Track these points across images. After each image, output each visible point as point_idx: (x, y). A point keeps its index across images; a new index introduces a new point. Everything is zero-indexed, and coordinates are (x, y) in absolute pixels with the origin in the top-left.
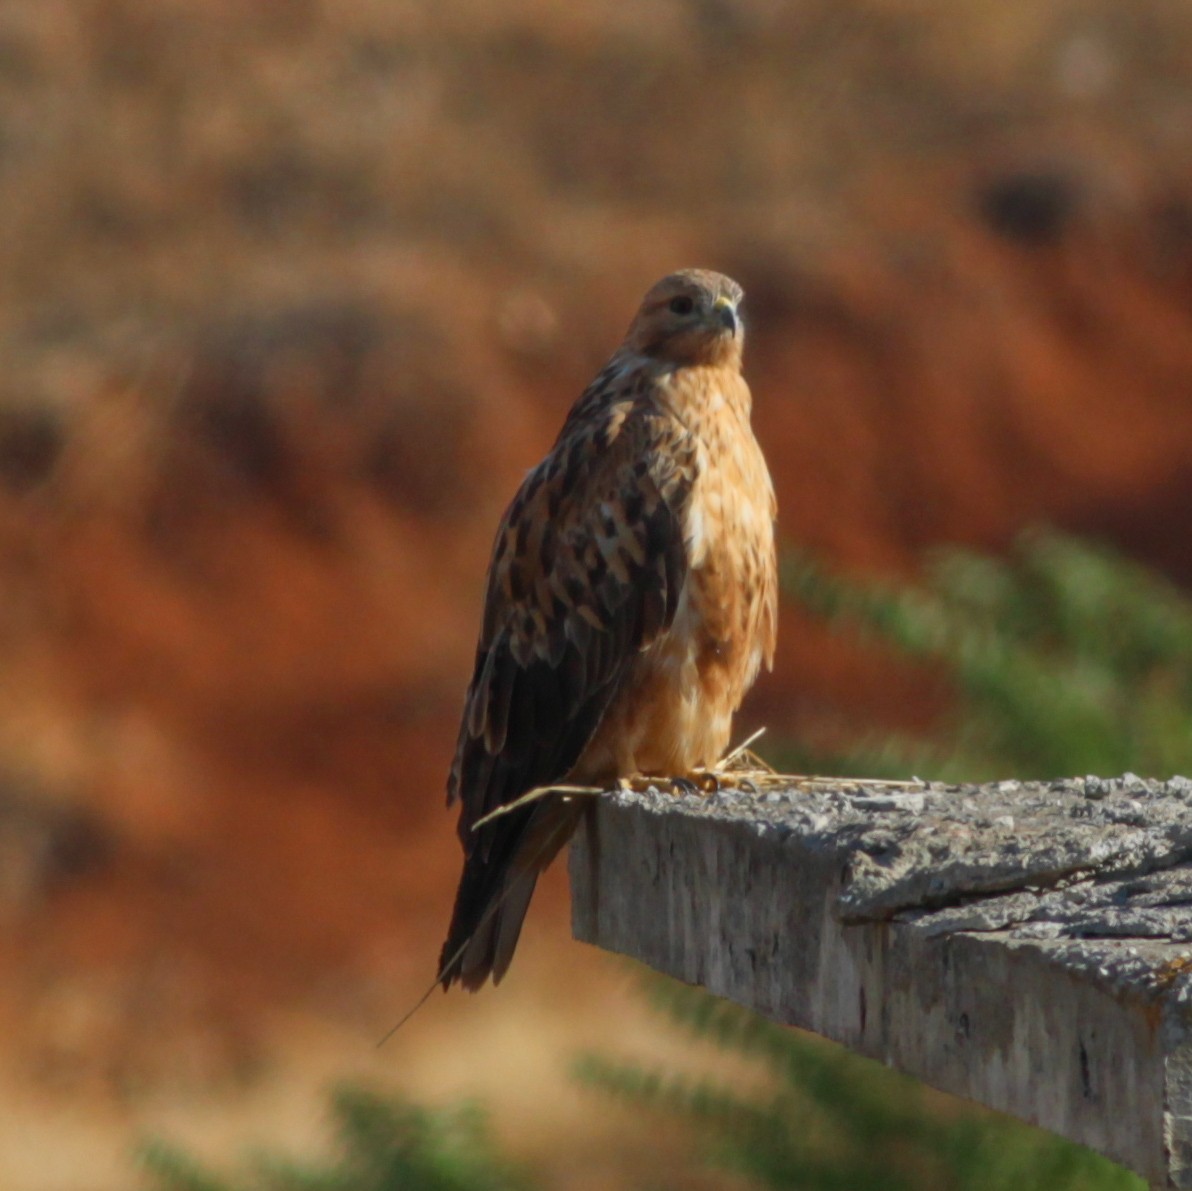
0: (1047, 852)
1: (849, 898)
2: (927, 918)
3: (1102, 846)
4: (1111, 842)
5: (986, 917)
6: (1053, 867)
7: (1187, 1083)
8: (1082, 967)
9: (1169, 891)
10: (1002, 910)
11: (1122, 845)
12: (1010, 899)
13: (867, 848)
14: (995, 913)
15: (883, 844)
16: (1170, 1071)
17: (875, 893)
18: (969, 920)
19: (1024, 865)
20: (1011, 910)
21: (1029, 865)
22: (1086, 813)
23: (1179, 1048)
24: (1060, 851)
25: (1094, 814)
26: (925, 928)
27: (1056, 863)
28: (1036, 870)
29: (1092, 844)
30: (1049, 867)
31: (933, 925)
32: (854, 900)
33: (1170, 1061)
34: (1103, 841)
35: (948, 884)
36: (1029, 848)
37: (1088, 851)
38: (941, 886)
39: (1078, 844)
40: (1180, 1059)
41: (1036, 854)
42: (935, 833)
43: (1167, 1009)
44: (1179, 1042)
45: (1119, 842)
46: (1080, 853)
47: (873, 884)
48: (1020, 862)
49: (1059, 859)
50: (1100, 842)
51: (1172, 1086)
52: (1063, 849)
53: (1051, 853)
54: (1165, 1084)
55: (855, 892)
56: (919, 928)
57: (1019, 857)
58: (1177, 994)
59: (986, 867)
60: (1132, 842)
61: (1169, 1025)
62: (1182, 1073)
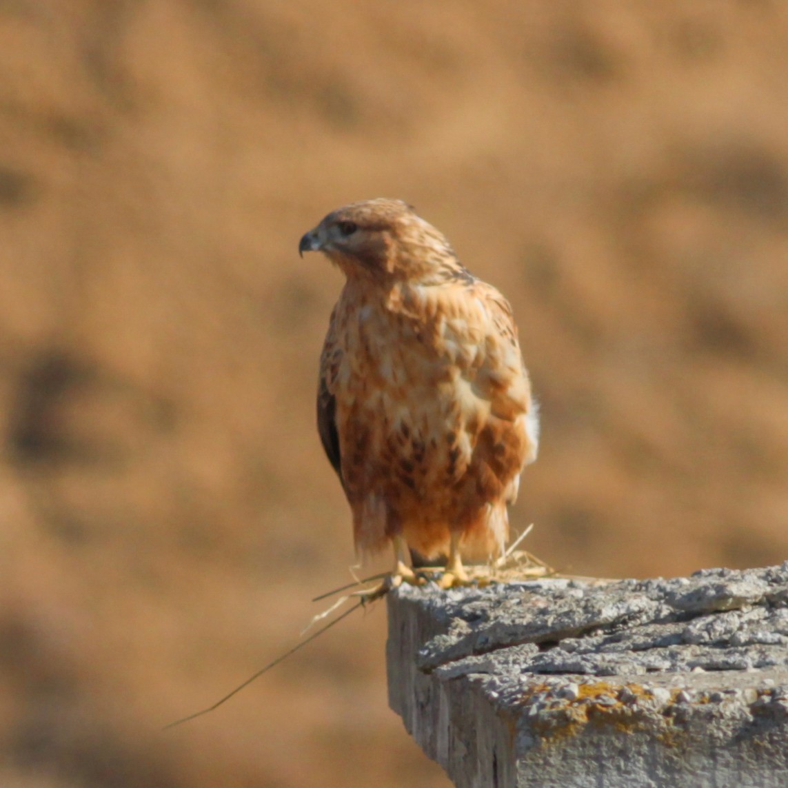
0: (567, 614)
1: (426, 652)
2: (453, 664)
3: (612, 608)
4: (620, 606)
5: (495, 662)
6: (572, 626)
7: (534, 780)
8: (495, 695)
9: (635, 640)
10: (509, 656)
11: (628, 608)
12: (516, 649)
13: (466, 615)
14: (501, 659)
15: (479, 613)
16: (522, 772)
17: (446, 648)
18: (482, 664)
19: (549, 624)
20: (516, 656)
21: (553, 624)
22: (644, 588)
23: (529, 753)
24: (579, 612)
25: (650, 589)
26: (448, 671)
27: (574, 622)
28: (558, 627)
29: (604, 607)
30: (569, 626)
31: (454, 669)
32: (429, 654)
33: (521, 763)
34: (614, 604)
35: (491, 639)
36: (556, 610)
37: (600, 612)
38: (487, 640)
39: (593, 607)
40: (529, 762)
41: (559, 615)
42: (519, 603)
43: (520, 721)
44: (528, 748)
45: (626, 605)
46: (593, 613)
47: (445, 641)
48: (546, 621)
49: (577, 619)
50: (611, 605)
51: (522, 783)
52: (581, 611)
53: (571, 614)
54: (517, 782)
55: (431, 647)
56: (444, 671)
57: (546, 617)
58: (529, 709)
59: (521, 625)
60: (637, 606)
61: (521, 734)
62: (531, 773)
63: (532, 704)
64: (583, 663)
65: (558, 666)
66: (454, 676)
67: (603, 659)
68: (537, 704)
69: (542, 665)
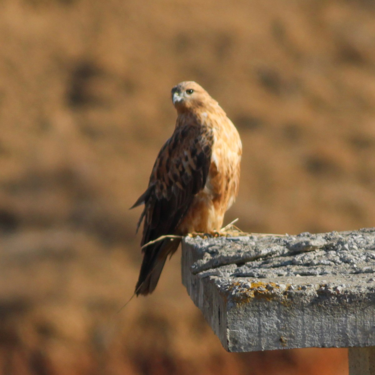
0: (249, 252)
1: (194, 267)
2: (204, 272)
3: (265, 250)
4: (269, 249)
5: (220, 272)
6: (250, 257)
7: (234, 320)
8: (219, 286)
9: (274, 263)
10: (225, 269)
11: (272, 250)
12: (228, 266)
13: (210, 251)
14: (223, 270)
15: (215, 251)
16: (229, 316)
17: (202, 265)
18: (215, 272)
19: (242, 256)
20: (228, 269)
21: (243, 256)
22: (278, 241)
23: (232, 309)
24: (253, 251)
25: (281, 241)
26: (202, 275)
27: (251, 255)
28: (245, 258)
29: (262, 249)
30: (249, 257)
31: (204, 274)
32: (195, 267)
33: (229, 313)
34: (266, 249)
35: (219, 262)
36: (244, 251)
37: (261, 252)
38: (217, 262)
39: (258, 249)
40: (232, 312)
41: (245, 253)
42: (230, 247)
43: (229, 297)
44: (232, 307)
45: (271, 249)
46: (258, 252)
47: (201, 262)
48: (240, 255)
49: (252, 254)
50: (265, 249)
51: (229, 321)
52: (254, 251)
53: (250, 252)
54: (227, 320)
55: (196, 265)
56: (201, 275)
57: (240, 253)
58: (232, 292)
59: (230, 257)
60: (275, 249)
61: (229, 302)
62: (233, 317)
63: (233, 290)
64: (254, 273)
65: (244, 274)
66: (204, 276)
67: (261, 271)
68: (235, 290)
69: (238, 274)
